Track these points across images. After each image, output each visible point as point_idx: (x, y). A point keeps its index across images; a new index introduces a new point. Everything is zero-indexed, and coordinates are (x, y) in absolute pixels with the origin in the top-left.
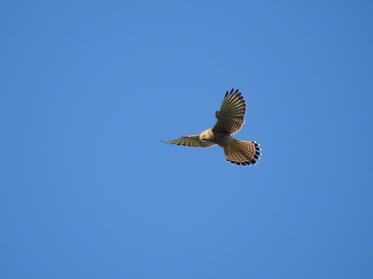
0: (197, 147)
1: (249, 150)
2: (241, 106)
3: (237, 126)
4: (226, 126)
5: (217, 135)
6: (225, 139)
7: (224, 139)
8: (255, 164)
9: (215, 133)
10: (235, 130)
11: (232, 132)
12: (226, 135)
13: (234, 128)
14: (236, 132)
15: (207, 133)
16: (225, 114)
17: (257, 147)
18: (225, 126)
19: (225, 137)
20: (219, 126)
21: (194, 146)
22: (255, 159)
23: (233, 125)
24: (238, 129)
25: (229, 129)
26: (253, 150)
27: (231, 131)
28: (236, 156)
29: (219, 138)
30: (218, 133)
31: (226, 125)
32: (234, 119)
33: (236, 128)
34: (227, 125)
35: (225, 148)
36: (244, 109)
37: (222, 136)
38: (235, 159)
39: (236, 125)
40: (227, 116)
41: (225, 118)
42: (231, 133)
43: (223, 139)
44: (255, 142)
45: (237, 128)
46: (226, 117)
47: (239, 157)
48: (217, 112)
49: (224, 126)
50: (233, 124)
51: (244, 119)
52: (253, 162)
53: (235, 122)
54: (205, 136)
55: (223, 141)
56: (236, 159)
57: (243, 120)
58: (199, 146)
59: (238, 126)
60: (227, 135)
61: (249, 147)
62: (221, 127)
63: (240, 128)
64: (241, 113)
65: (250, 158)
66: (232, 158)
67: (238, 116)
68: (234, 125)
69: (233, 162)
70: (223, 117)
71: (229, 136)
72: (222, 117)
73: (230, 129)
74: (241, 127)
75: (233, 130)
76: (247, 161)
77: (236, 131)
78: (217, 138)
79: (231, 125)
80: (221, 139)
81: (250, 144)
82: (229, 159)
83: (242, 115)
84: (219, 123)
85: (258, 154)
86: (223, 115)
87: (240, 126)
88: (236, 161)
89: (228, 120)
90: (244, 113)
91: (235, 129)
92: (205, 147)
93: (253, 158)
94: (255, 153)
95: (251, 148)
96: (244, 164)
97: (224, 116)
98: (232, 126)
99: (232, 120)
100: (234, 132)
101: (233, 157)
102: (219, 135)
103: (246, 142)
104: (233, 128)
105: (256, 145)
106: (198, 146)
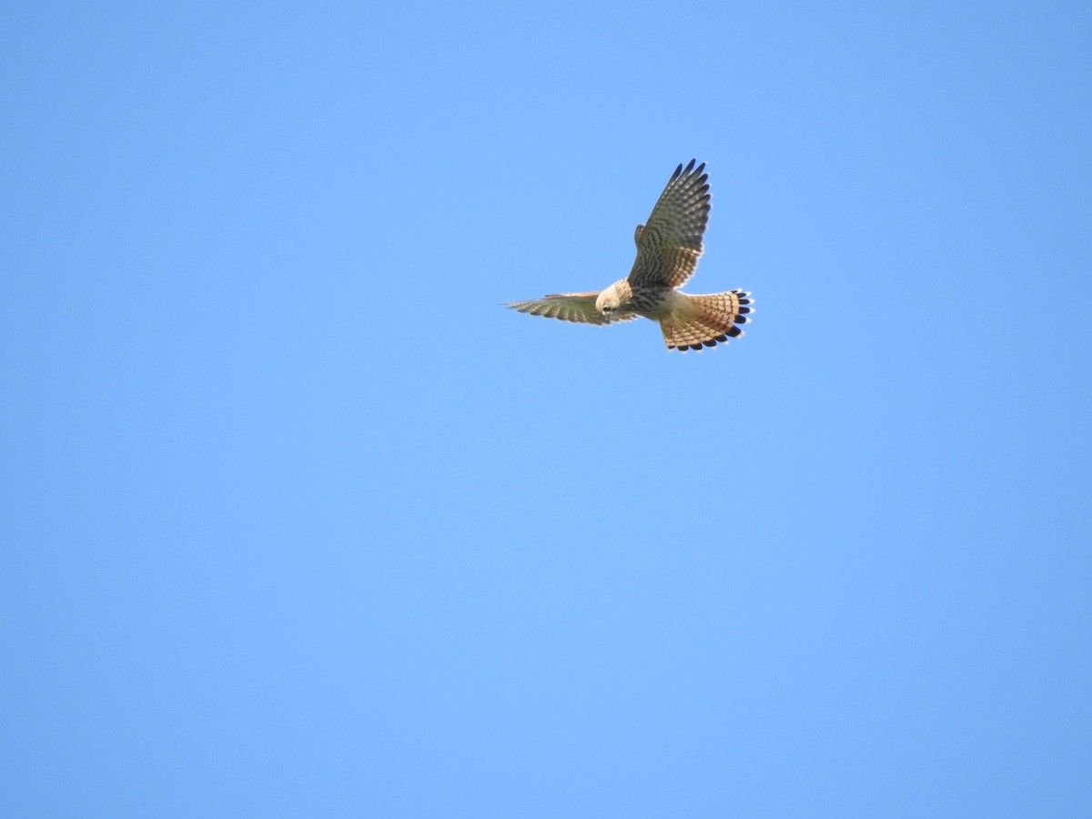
0: (579, 323)
1: (722, 308)
2: (698, 210)
3: (686, 264)
4: (660, 268)
5: (643, 291)
6: (663, 299)
7: (658, 299)
8: (739, 336)
9: (637, 288)
10: (682, 276)
11: (676, 280)
12: (662, 291)
13: (681, 269)
14: (686, 280)
15: (613, 292)
16: (655, 234)
17: (742, 298)
18: (658, 267)
19: (661, 295)
20: (645, 268)
21: (572, 320)
22: (738, 326)
23: (675, 262)
24: (690, 273)
25: (669, 273)
26: (732, 307)
27: (673, 279)
28: (689, 331)
29: (649, 298)
30: (643, 287)
31: (659, 263)
32: (676, 247)
33: (684, 269)
34: (662, 264)
35: (661, 321)
36: (705, 219)
37: (653, 293)
38: (688, 338)
39: (684, 260)
40: (661, 239)
41: (655, 244)
42: (674, 284)
43: (657, 301)
44: (740, 291)
45: (688, 268)
46: (658, 241)
47: (698, 332)
48: (640, 227)
49: (655, 267)
50: (675, 258)
51: (702, 244)
52: (735, 332)
53: (679, 253)
54: (609, 300)
55: (657, 304)
56: (692, 337)
57: (701, 246)
58: (585, 320)
59: (689, 263)
60: (665, 289)
61: (721, 303)
62: (649, 271)
63: (695, 268)
64: (696, 228)
65: (725, 327)
66: (681, 339)
67: (687, 237)
68: (678, 262)
69: (683, 348)
70: (652, 242)
71: (668, 290)
72: (649, 243)
73: (671, 273)
74: (697, 264)
75: (678, 276)
76: (718, 334)
77: (686, 277)
78: (643, 298)
79: (672, 264)
80: (653, 301)
81: (727, 298)
82: (673, 344)
83: (697, 234)
84: (643, 259)
85: (746, 310)
86: (653, 236)
87: (693, 262)
88: (691, 343)
89: (663, 250)
90: (702, 228)
91: (682, 272)
92: (600, 324)
93: (732, 323)
94: (736, 311)
95: (728, 303)
96: (710, 344)
97: (654, 240)
98: (674, 266)
99: (673, 249)
100: (682, 281)
101: (682, 337)
102: (648, 290)
103: (716, 294)
104: (678, 270)
105: (740, 295)
106: (582, 321)
